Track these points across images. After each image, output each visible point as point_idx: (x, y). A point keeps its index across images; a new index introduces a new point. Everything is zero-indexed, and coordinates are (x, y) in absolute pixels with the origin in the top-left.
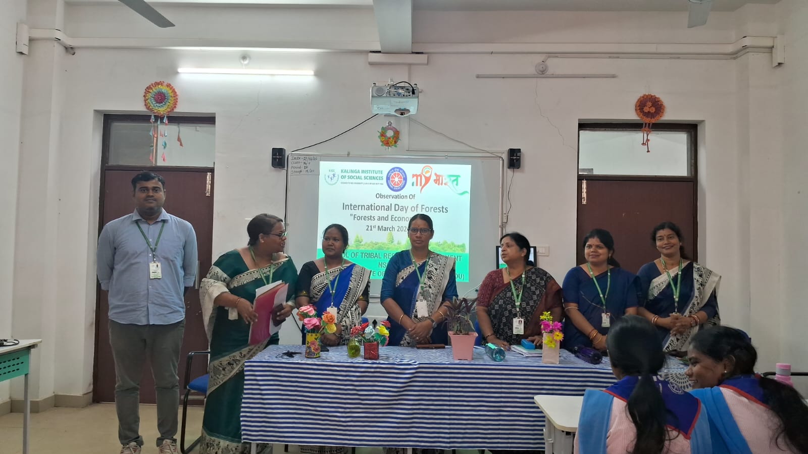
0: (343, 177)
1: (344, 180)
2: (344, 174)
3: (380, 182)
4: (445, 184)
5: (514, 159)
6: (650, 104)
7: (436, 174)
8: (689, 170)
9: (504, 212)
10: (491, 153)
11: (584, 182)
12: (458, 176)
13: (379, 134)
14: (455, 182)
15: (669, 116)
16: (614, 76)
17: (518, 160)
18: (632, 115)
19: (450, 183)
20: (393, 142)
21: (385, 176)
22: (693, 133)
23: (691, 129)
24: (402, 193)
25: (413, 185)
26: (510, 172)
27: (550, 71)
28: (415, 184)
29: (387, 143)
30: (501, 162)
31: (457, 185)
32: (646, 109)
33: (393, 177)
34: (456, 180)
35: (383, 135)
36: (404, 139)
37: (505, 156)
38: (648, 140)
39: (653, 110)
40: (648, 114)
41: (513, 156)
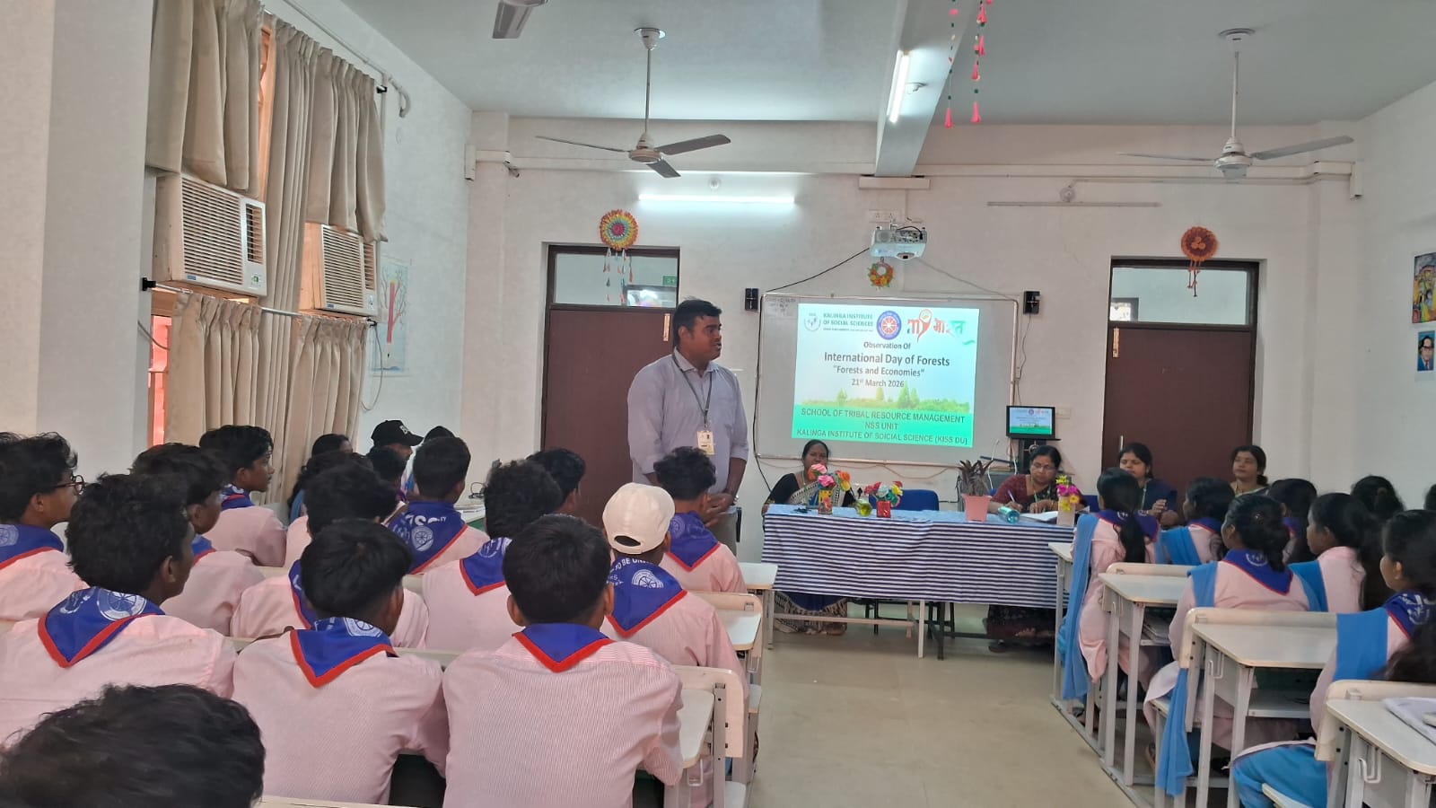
0: (827, 322)
1: (827, 326)
2: (827, 319)
3: (870, 328)
4: (947, 331)
5: (1031, 303)
6: (1199, 239)
7: (936, 319)
8: (1248, 318)
9: (1017, 365)
10: (1004, 295)
11: (1116, 332)
12: (962, 322)
13: (869, 272)
14: (959, 330)
15: (1221, 253)
16: (1156, 205)
17: (1036, 305)
18: (1177, 252)
19: (952, 331)
20: (885, 282)
21: (875, 321)
22: (1253, 274)
23: (1252, 267)
24: (894, 341)
25: (908, 331)
26: (1026, 317)
27: (1078, 198)
28: (911, 331)
29: (878, 282)
30: (1015, 306)
31: (961, 332)
32: (1194, 246)
33: (885, 323)
34: (961, 327)
35: (873, 272)
36: (899, 278)
37: (1021, 300)
38: (1195, 282)
39: (1203, 246)
40: (1197, 252)
41: (1030, 300)
